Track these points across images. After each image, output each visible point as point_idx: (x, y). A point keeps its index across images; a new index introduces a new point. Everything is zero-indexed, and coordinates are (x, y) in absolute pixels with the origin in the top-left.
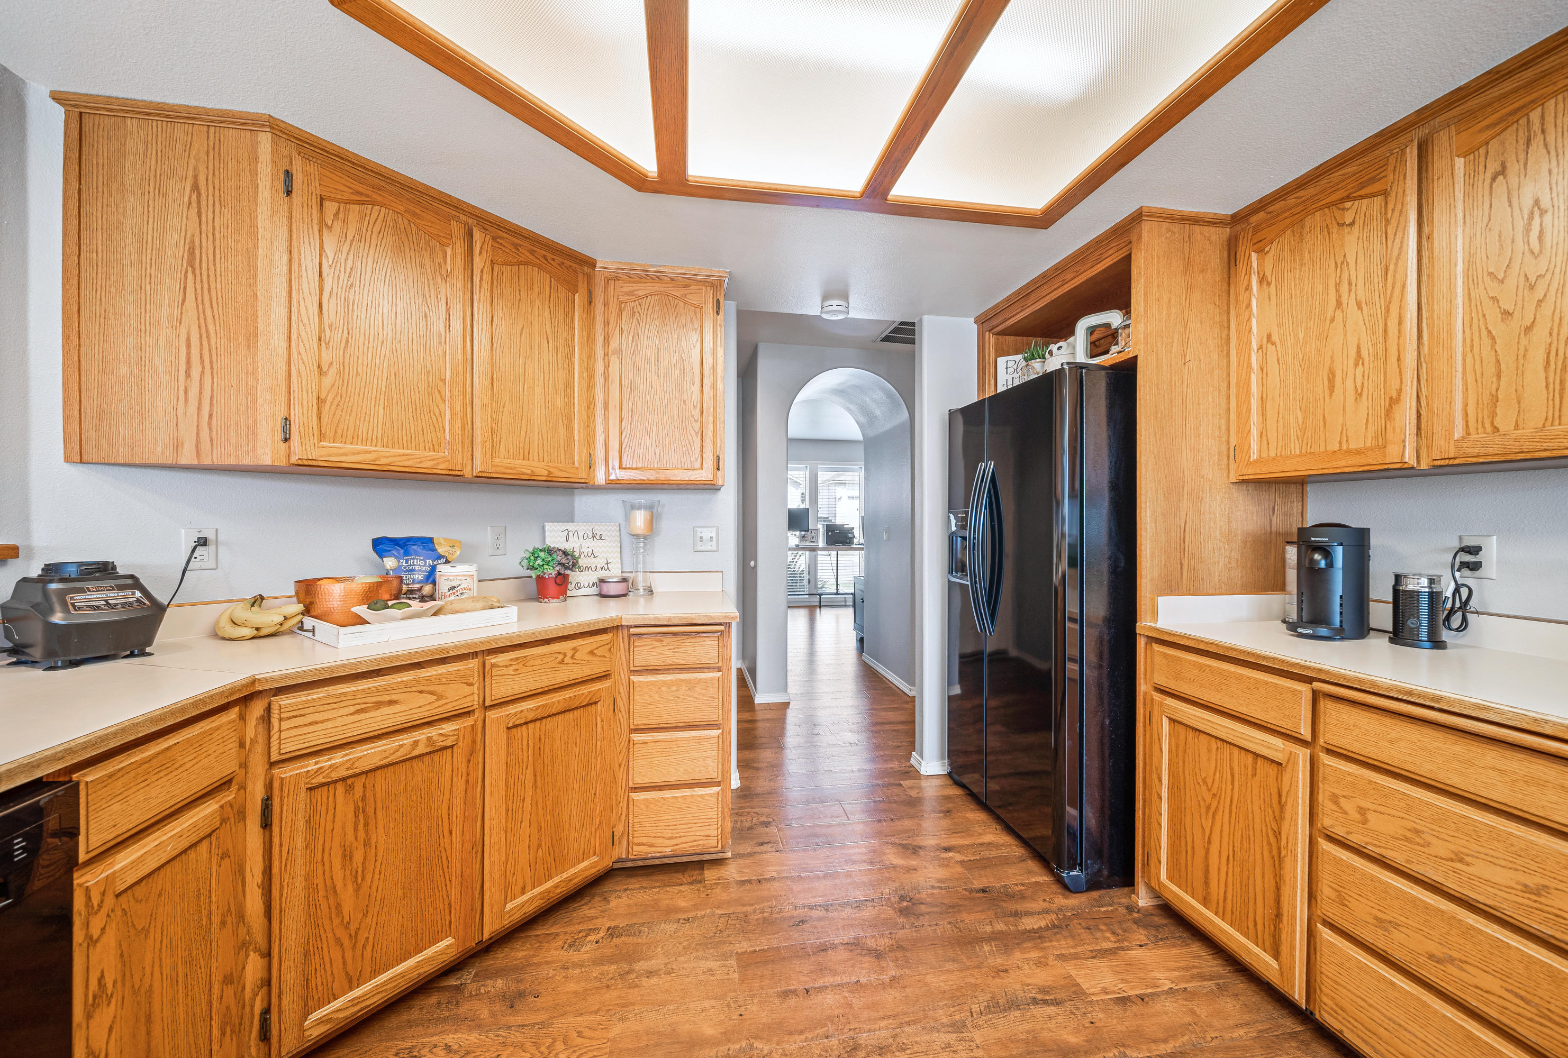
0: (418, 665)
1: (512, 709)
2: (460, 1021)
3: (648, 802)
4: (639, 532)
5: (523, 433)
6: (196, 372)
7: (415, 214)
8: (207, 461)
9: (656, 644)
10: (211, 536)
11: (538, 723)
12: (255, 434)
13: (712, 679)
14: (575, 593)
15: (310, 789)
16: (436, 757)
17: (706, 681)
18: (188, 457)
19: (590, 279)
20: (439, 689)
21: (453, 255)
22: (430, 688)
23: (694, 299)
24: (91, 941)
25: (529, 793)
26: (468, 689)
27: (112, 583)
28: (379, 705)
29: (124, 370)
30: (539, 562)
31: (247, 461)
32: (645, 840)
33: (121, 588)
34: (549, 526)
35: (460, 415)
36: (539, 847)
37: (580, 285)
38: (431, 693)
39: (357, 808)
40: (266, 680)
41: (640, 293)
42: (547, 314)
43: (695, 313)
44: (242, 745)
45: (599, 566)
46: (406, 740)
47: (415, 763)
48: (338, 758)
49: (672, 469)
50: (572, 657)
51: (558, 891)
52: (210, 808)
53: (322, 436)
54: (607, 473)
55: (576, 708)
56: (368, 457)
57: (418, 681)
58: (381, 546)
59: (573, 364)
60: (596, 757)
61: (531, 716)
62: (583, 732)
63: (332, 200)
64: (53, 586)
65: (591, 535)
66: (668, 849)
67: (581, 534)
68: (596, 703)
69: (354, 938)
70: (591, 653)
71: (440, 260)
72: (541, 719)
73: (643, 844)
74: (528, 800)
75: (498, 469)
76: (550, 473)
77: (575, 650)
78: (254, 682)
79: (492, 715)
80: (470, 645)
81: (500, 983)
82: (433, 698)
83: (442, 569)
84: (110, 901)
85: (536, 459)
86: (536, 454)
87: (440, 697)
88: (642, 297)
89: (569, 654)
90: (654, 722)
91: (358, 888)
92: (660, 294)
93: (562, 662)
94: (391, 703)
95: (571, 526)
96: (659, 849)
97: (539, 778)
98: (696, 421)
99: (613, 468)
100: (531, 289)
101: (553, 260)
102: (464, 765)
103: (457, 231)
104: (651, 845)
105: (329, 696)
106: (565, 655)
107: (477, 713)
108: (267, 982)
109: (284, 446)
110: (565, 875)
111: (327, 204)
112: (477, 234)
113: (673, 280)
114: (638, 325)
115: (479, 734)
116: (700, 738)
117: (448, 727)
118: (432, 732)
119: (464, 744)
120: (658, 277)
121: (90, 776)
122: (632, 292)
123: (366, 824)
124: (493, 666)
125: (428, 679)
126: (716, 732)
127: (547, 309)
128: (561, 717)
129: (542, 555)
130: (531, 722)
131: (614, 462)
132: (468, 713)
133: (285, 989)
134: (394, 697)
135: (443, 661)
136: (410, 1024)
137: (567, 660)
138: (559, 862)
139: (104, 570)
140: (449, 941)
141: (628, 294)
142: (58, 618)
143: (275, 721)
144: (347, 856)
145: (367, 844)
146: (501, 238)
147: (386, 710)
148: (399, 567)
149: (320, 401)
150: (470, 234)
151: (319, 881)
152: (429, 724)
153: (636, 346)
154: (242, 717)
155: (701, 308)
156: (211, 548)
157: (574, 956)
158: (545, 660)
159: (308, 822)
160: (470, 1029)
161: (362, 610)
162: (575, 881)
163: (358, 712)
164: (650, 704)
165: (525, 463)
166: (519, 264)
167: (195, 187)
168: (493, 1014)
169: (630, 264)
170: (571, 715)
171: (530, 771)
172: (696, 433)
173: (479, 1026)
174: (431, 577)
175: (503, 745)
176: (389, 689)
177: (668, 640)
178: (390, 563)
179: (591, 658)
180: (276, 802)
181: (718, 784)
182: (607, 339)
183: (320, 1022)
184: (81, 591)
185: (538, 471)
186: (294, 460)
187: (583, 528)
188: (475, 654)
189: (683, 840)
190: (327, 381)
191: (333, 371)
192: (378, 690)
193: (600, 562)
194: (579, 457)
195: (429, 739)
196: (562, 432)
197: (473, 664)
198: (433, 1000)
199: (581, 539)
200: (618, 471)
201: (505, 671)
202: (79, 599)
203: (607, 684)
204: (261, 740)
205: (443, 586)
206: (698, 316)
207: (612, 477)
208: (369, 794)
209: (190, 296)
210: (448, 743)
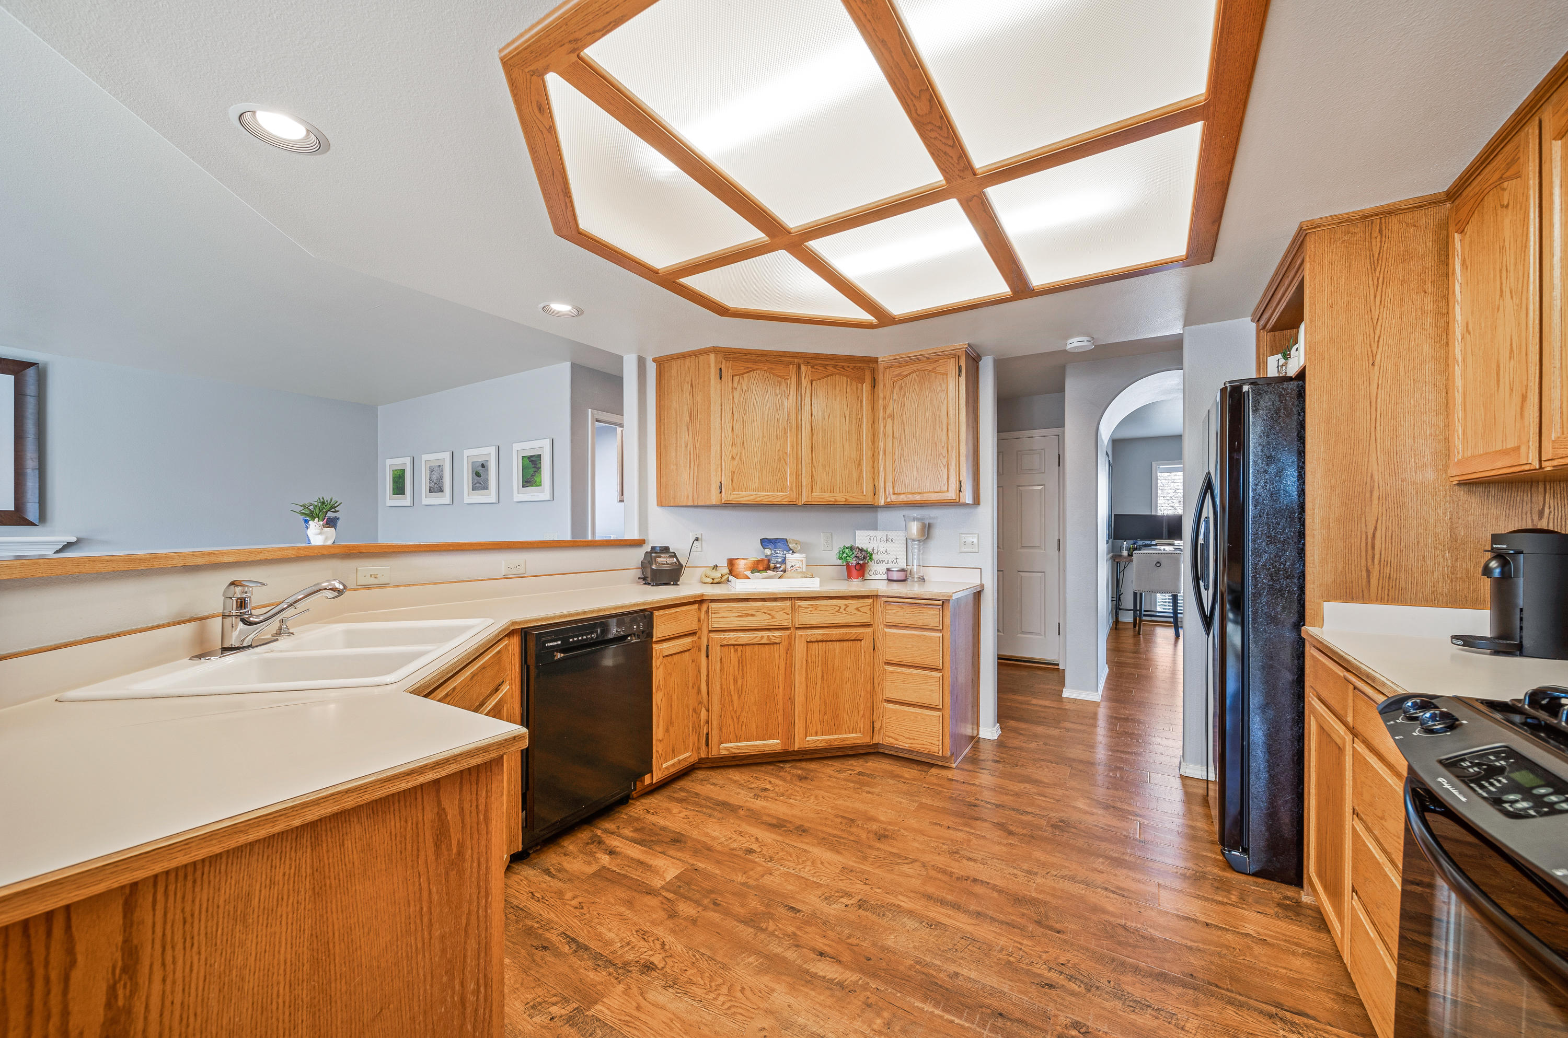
0: (764, 600)
1: (809, 632)
2: (778, 777)
3: (895, 711)
4: (914, 537)
5: (830, 477)
6: (692, 466)
7: (772, 369)
8: (696, 504)
9: (899, 609)
10: (700, 537)
11: (824, 643)
12: (710, 490)
13: (935, 637)
14: (873, 577)
15: (722, 646)
16: (772, 646)
17: (931, 638)
18: (690, 503)
19: (874, 371)
20: (773, 613)
21: (791, 383)
22: (768, 612)
23: (941, 369)
24: (657, 668)
25: (819, 682)
26: (787, 616)
27: (668, 555)
28: (747, 615)
29: (672, 467)
30: (845, 555)
31: (708, 503)
32: (892, 735)
33: (671, 557)
34: (858, 533)
35: (795, 471)
36: (825, 713)
37: (867, 377)
38: (770, 614)
39: (739, 660)
40: (708, 595)
41: (905, 373)
42: (845, 402)
43: (943, 379)
44: (699, 621)
45: (890, 560)
46: (759, 634)
47: (762, 647)
48: (732, 635)
49: (927, 492)
50: (845, 609)
51: (836, 743)
52: (688, 640)
53: (733, 490)
54: (886, 498)
55: (847, 640)
56: (752, 498)
57: (764, 607)
58: (765, 542)
59: (862, 429)
60: (861, 675)
61: (820, 638)
62: (852, 656)
63: (736, 375)
64: (653, 555)
65: (885, 539)
66: (907, 745)
67: (878, 538)
68: (861, 640)
69: (738, 718)
70: (857, 609)
71: (785, 389)
72: (826, 641)
73: (892, 737)
74: (819, 685)
75: (815, 500)
76: (846, 499)
77: (847, 606)
78: (703, 595)
79: (799, 632)
80: (787, 593)
81: (799, 772)
82: (770, 617)
83: (789, 556)
84: (661, 657)
85: (838, 491)
86: (838, 489)
87: (773, 617)
88: (907, 375)
89: (843, 607)
90: (898, 660)
91: (739, 697)
92: (918, 370)
93: (838, 611)
94: (752, 615)
95: (872, 533)
96: (901, 744)
97: (825, 675)
98: (944, 457)
99: (889, 494)
100: (835, 389)
101: (849, 367)
102: (785, 655)
103: (793, 369)
104: (896, 740)
105: (728, 607)
106: (840, 607)
107: (792, 629)
108: (707, 722)
109: (719, 495)
110: (840, 736)
111: (735, 378)
112: (803, 368)
113: (928, 358)
114: (904, 395)
115: (790, 641)
116: (927, 676)
117: (777, 633)
118: (770, 634)
119: (784, 644)
120: (918, 359)
121: (656, 613)
122: (900, 374)
123: (742, 669)
124: (799, 606)
125: (768, 607)
126: (939, 674)
127: (845, 399)
128: (838, 643)
129: (847, 551)
130: (820, 641)
131: (890, 489)
132: (787, 629)
133: (713, 728)
134: (753, 613)
135: (775, 599)
136: (760, 771)
137: (841, 610)
138: (835, 725)
139: (666, 550)
140: (778, 741)
141: (897, 376)
142: (654, 567)
143: (710, 613)
144: (735, 681)
145: (743, 678)
146: (816, 365)
147: (750, 618)
148: (772, 554)
149: (733, 472)
150: (800, 368)
151: (725, 687)
152: (769, 629)
153: (903, 409)
154: (700, 609)
155: (947, 375)
156: (700, 542)
157: (837, 775)
158: (828, 609)
159: (721, 660)
160: (781, 780)
161: (748, 573)
162: (847, 742)
163: (739, 616)
164: (895, 648)
165: (831, 494)
166: (827, 376)
167: (692, 385)
168: (791, 779)
169: (899, 355)
170: (844, 643)
171: (820, 669)
172: (944, 466)
173: (784, 780)
174: (784, 561)
175: (805, 649)
176: (751, 608)
177: (906, 607)
178: (768, 552)
179: (857, 612)
180: (710, 647)
181: (939, 710)
182: (885, 408)
183: (725, 749)
184: (660, 557)
185: (839, 499)
186: (723, 502)
187: (879, 534)
188: (791, 599)
189: (918, 742)
190: (735, 463)
191: (738, 457)
192: (747, 608)
193: (891, 557)
194: (867, 487)
195: (768, 636)
196: (855, 474)
197: (789, 603)
198: (771, 767)
199: (879, 542)
200: (892, 496)
201: (805, 610)
202: (659, 560)
203: (869, 630)
204: (706, 620)
205: (789, 565)
206: (945, 381)
207: (889, 500)
208: (744, 656)
209: (691, 433)
210: (777, 641)
